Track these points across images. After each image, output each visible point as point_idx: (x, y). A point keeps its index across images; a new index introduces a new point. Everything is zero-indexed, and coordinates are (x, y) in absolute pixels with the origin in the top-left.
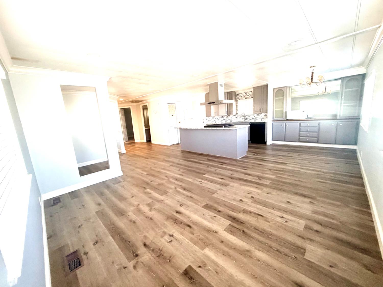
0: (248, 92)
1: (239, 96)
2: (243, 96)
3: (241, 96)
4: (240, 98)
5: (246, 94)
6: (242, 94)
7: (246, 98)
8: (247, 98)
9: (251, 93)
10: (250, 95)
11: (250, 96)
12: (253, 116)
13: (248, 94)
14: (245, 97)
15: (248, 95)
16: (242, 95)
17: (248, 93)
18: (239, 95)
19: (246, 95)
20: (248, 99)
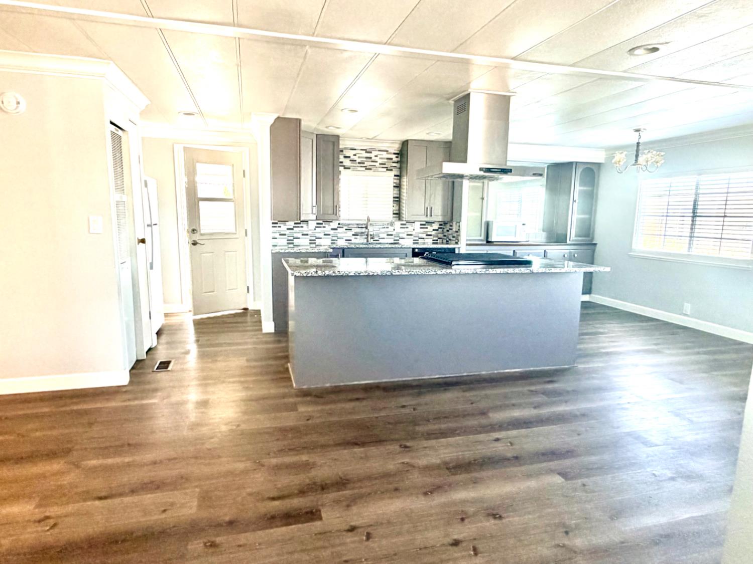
0: (375, 150)
1: (345, 157)
2: (359, 160)
3: (353, 157)
4: (347, 162)
5: (368, 155)
6: (354, 152)
7: (370, 169)
8: (374, 169)
9: (385, 155)
10: (380, 161)
11: (380, 164)
12: (391, 228)
13: (376, 156)
14: (366, 164)
15: (376, 159)
16: (355, 155)
17: (374, 153)
18: (347, 153)
19: (371, 158)
20: (376, 173)
